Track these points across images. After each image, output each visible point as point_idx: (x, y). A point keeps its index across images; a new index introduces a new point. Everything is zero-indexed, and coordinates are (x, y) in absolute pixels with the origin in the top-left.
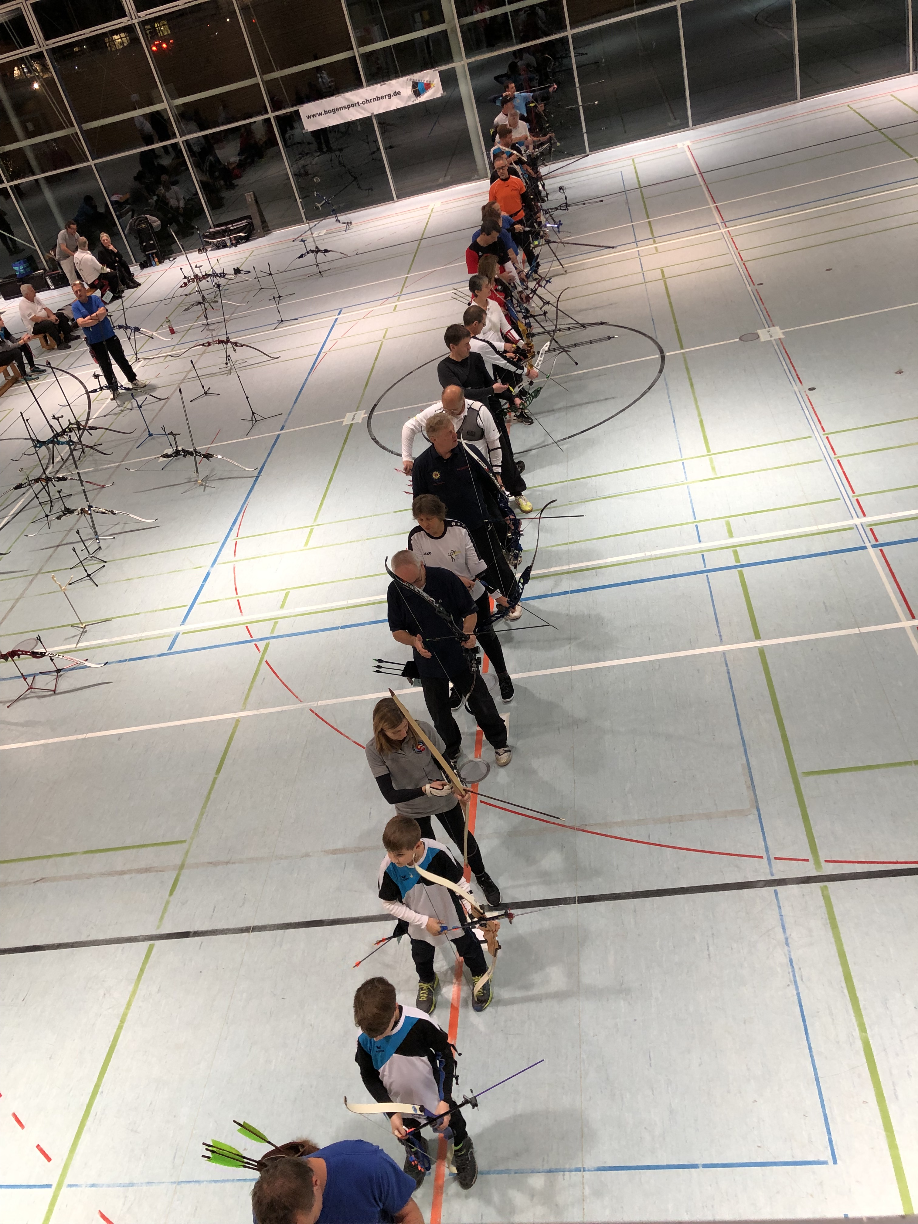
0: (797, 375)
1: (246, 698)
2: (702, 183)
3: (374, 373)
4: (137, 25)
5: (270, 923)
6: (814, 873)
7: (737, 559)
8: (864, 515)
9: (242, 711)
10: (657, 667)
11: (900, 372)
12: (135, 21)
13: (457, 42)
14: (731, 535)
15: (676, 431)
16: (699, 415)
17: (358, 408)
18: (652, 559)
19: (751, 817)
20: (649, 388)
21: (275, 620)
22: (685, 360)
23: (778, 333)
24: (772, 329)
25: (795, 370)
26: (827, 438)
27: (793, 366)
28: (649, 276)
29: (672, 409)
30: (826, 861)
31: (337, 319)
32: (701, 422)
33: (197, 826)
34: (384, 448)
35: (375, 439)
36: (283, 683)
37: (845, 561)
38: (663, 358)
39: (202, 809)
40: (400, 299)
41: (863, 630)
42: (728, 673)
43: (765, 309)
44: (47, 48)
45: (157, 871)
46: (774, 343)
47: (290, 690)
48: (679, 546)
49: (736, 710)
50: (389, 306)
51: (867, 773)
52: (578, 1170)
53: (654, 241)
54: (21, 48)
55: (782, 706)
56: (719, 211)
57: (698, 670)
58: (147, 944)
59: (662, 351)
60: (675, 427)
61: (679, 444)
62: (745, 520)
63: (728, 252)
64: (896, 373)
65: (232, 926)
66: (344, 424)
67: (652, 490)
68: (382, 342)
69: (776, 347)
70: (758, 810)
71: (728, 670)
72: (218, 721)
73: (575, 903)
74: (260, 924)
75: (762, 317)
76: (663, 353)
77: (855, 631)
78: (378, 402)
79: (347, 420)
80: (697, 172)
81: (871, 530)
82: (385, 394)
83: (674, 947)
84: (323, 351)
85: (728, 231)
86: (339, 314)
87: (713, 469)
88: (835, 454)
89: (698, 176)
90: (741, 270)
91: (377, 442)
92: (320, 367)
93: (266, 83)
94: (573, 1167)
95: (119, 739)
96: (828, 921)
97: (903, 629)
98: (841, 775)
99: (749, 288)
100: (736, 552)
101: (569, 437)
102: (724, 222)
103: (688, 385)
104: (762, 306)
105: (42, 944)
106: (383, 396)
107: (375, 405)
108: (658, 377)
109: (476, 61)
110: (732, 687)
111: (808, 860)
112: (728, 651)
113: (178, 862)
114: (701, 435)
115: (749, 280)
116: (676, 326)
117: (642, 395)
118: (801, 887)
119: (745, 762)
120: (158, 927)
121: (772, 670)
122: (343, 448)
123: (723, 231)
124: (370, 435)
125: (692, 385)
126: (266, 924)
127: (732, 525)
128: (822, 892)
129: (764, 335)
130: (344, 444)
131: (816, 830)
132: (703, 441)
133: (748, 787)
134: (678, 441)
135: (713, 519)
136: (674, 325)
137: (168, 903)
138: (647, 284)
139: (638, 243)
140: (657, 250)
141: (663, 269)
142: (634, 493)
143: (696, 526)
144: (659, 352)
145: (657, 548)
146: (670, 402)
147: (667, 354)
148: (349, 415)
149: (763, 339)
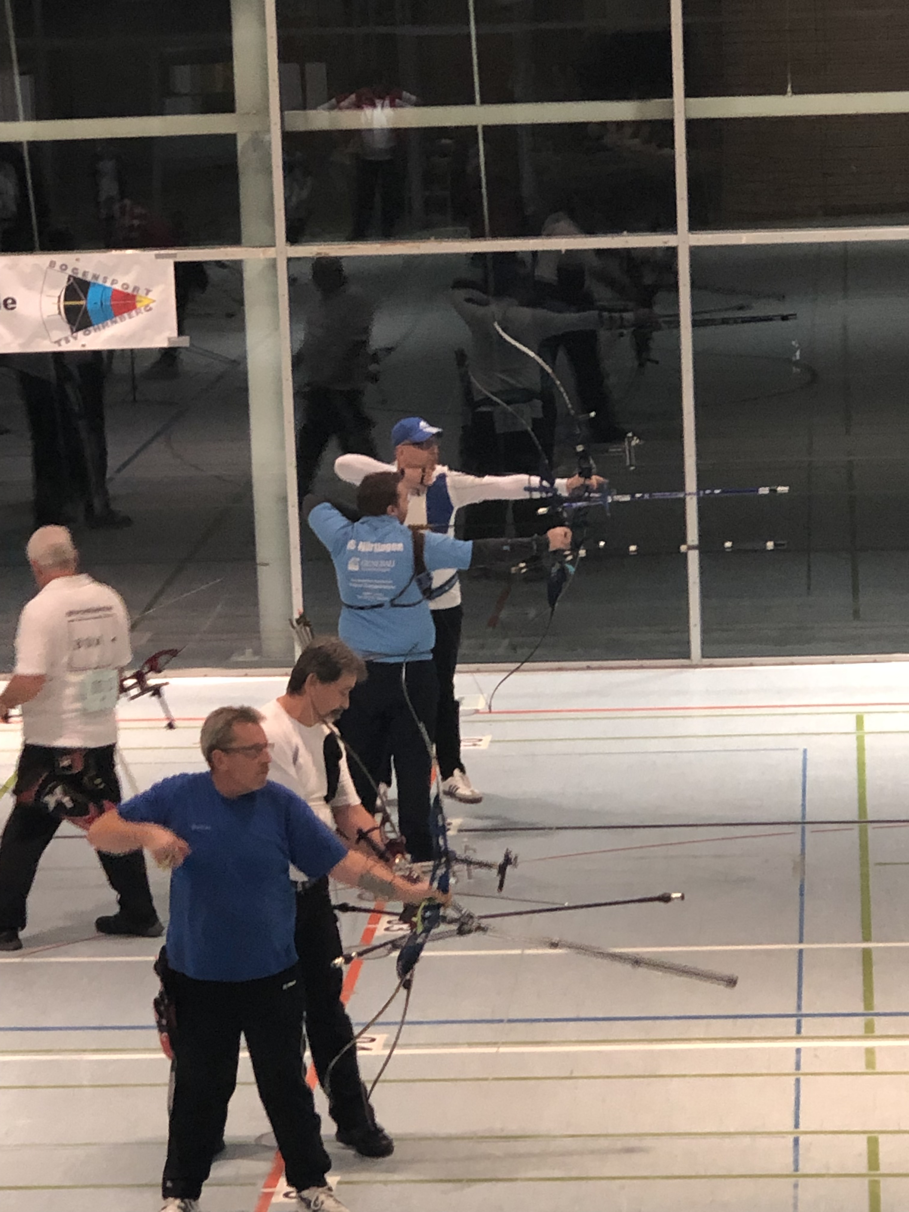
13: (265, 185)
28: (818, 1154)
53: (869, 1029)
138: (801, 1181)
139: (804, 1021)
140: (870, 1063)
141: (882, 1138)
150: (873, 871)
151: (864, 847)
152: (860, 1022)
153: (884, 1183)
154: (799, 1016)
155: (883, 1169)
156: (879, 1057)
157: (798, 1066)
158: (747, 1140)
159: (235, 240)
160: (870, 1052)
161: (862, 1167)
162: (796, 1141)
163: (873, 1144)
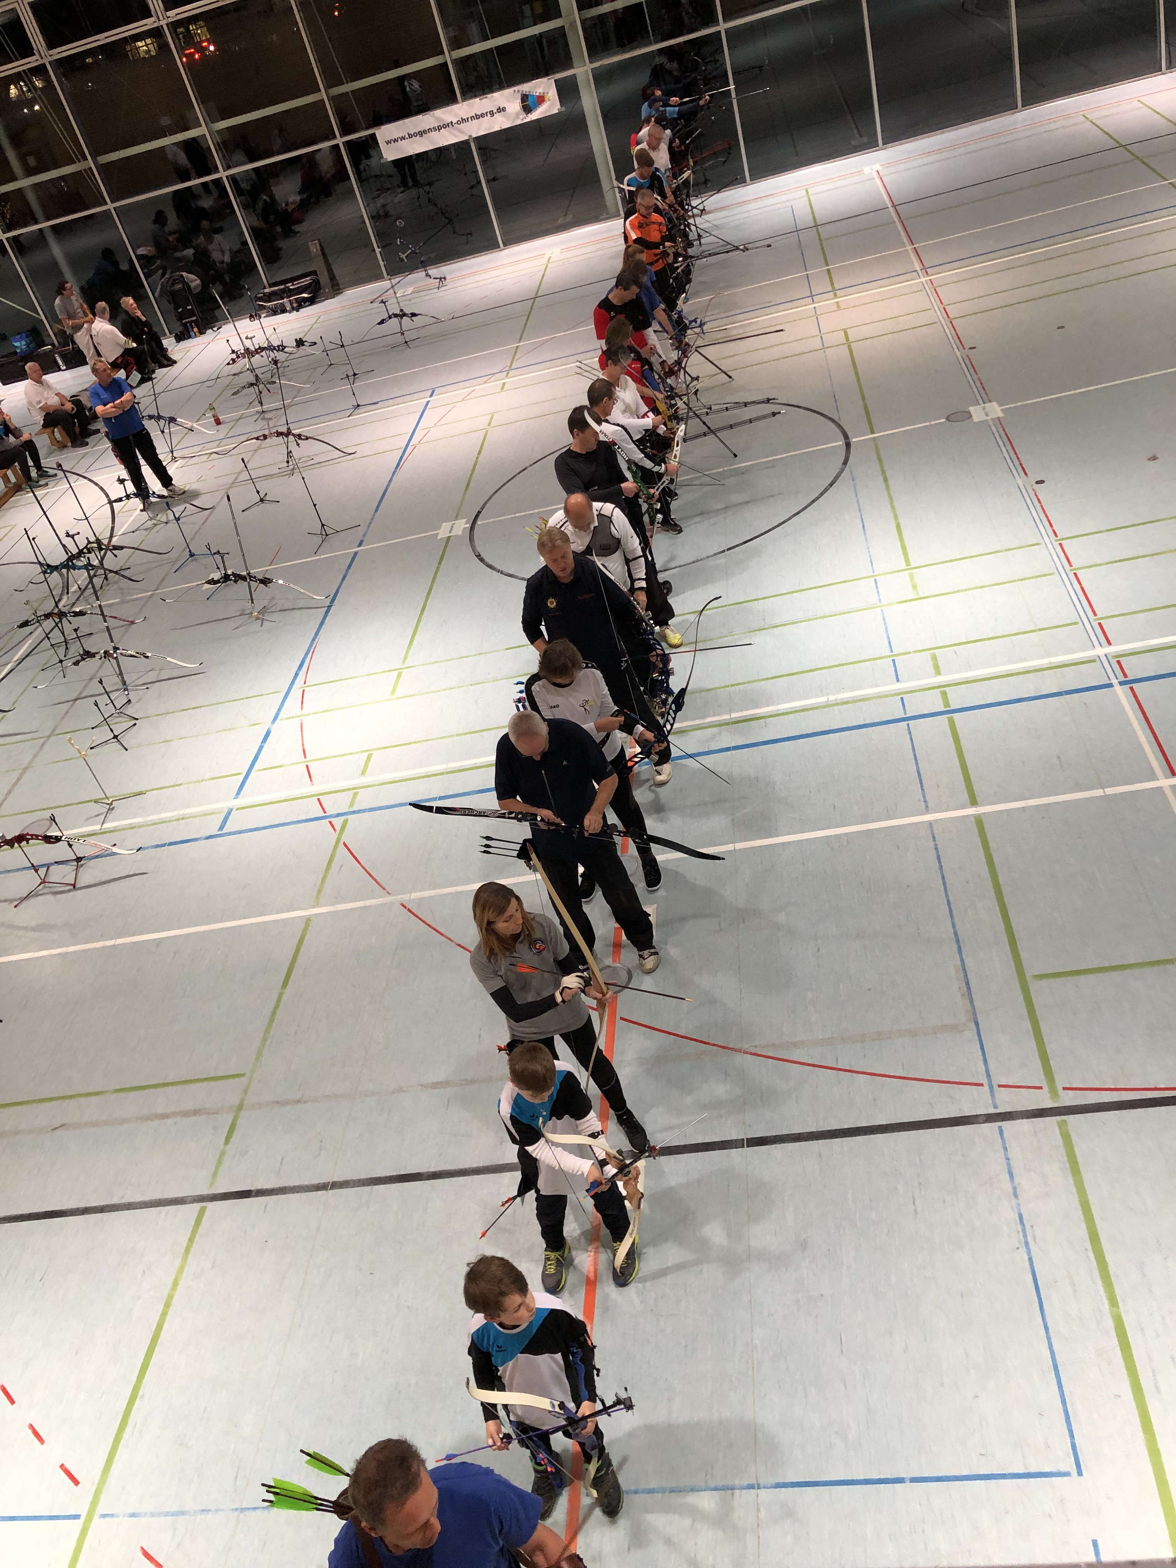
0: (1021, 464)
1: (319, 891)
2: (896, 219)
3: (476, 471)
4: (165, 28)
5: (354, 1178)
6: (1049, 1104)
7: (947, 704)
8: (1109, 643)
9: (314, 907)
10: (845, 843)
11: (1154, 458)
12: (163, 23)
13: (578, 42)
14: (938, 672)
15: (866, 539)
16: (896, 518)
17: (457, 516)
18: (838, 704)
19: (967, 1033)
20: (831, 485)
21: (355, 790)
22: (877, 447)
23: (995, 410)
24: (988, 405)
25: (1018, 458)
26: (1061, 545)
27: (1016, 453)
28: (829, 340)
29: (860, 510)
30: (1064, 1089)
31: (429, 402)
32: (898, 527)
33: (259, 1054)
34: (490, 567)
35: (480, 555)
36: (366, 870)
37: (1085, 704)
38: (848, 445)
39: (265, 1033)
40: (510, 375)
41: (1109, 791)
42: (936, 849)
43: (979, 379)
44: (50, 59)
45: (208, 1114)
46: (991, 423)
47: (375, 880)
48: (872, 687)
49: (947, 895)
50: (494, 385)
51: (1115, 974)
52: (751, 1487)
53: (835, 295)
54: (17, 60)
55: (1005, 891)
56: (918, 255)
57: (898, 847)
58: (197, 1206)
59: (846, 437)
60: (865, 533)
61: (870, 556)
62: (956, 652)
63: (930, 306)
64: (1149, 459)
65: (306, 1182)
66: (439, 537)
67: (836, 615)
68: (487, 431)
69: (994, 429)
70: (977, 1024)
71: (936, 845)
72: (283, 920)
73: (743, 1147)
74: (341, 1180)
75: (975, 390)
76: (848, 438)
77: (1099, 793)
78: (483, 508)
79: (443, 532)
80: (889, 205)
81: (1118, 662)
82: (491, 497)
83: (871, 1201)
84: (411, 444)
85: (930, 280)
86: (431, 396)
87: (914, 587)
88: (1071, 566)
89: (892, 210)
90: (947, 331)
91: (482, 560)
92: (407, 465)
93: (332, 99)
94: (745, 1483)
95: (157, 946)
96: (1068, 1166)
97: (1160, 789)
98: (1082, 978)
99: (958, 354)
100: (944, 695)
101: (729, 549)
102: (925, 269)
103: (881, 479)
104: (975, 377)
105: (64, 1208)
106: (489, 500)
107: (479, 512)
108: (842, 470)
109: (601, 66)
110: (941, 867)
111: (1041, 1088)
112: (936, 821)
113: (236, 1102)
114: (899, 543)
115: (958, 341)
116: (865, 402)
117: (822, 494)
118: (1033, 1122)
119: (959, 963)
120: (211, 1185)
121: (992, 845)
122: (438, 568)
123: (923, 280)
124: (473, 550)
125: (886, 480)
126: (349, 1179)
127: (938, 659)
128: (1060, 1128)
129: (977, 413)
130: (440, 563)
131: (1050, 1049)
132: (901, 552)
133: (963, 995)
134: (869, 552)
135: (915, 652)
136: (861, 403)
137: (223, 1154)
138: (826, 350)
139: (814, 297)
140: (838, 307)
141: (848, 330)
142: (814, 619)
143: (893, 660)
144: (842, 437)
145: (843, 690)
146: (858, 502)
147: (854, 440)
148: (446, 526)
149: (976, 419)
150: (823, 242)
151: (819, 234)
152: (832, 293)
153: (853, 345)
154: (812, 296)
155: (851, 339)
156: (841, 304)
157: (816, 313)
159: (572, 67)
160: (837, 303)
161: (844, 341)
162: (821, 337)
163: (846, 333)
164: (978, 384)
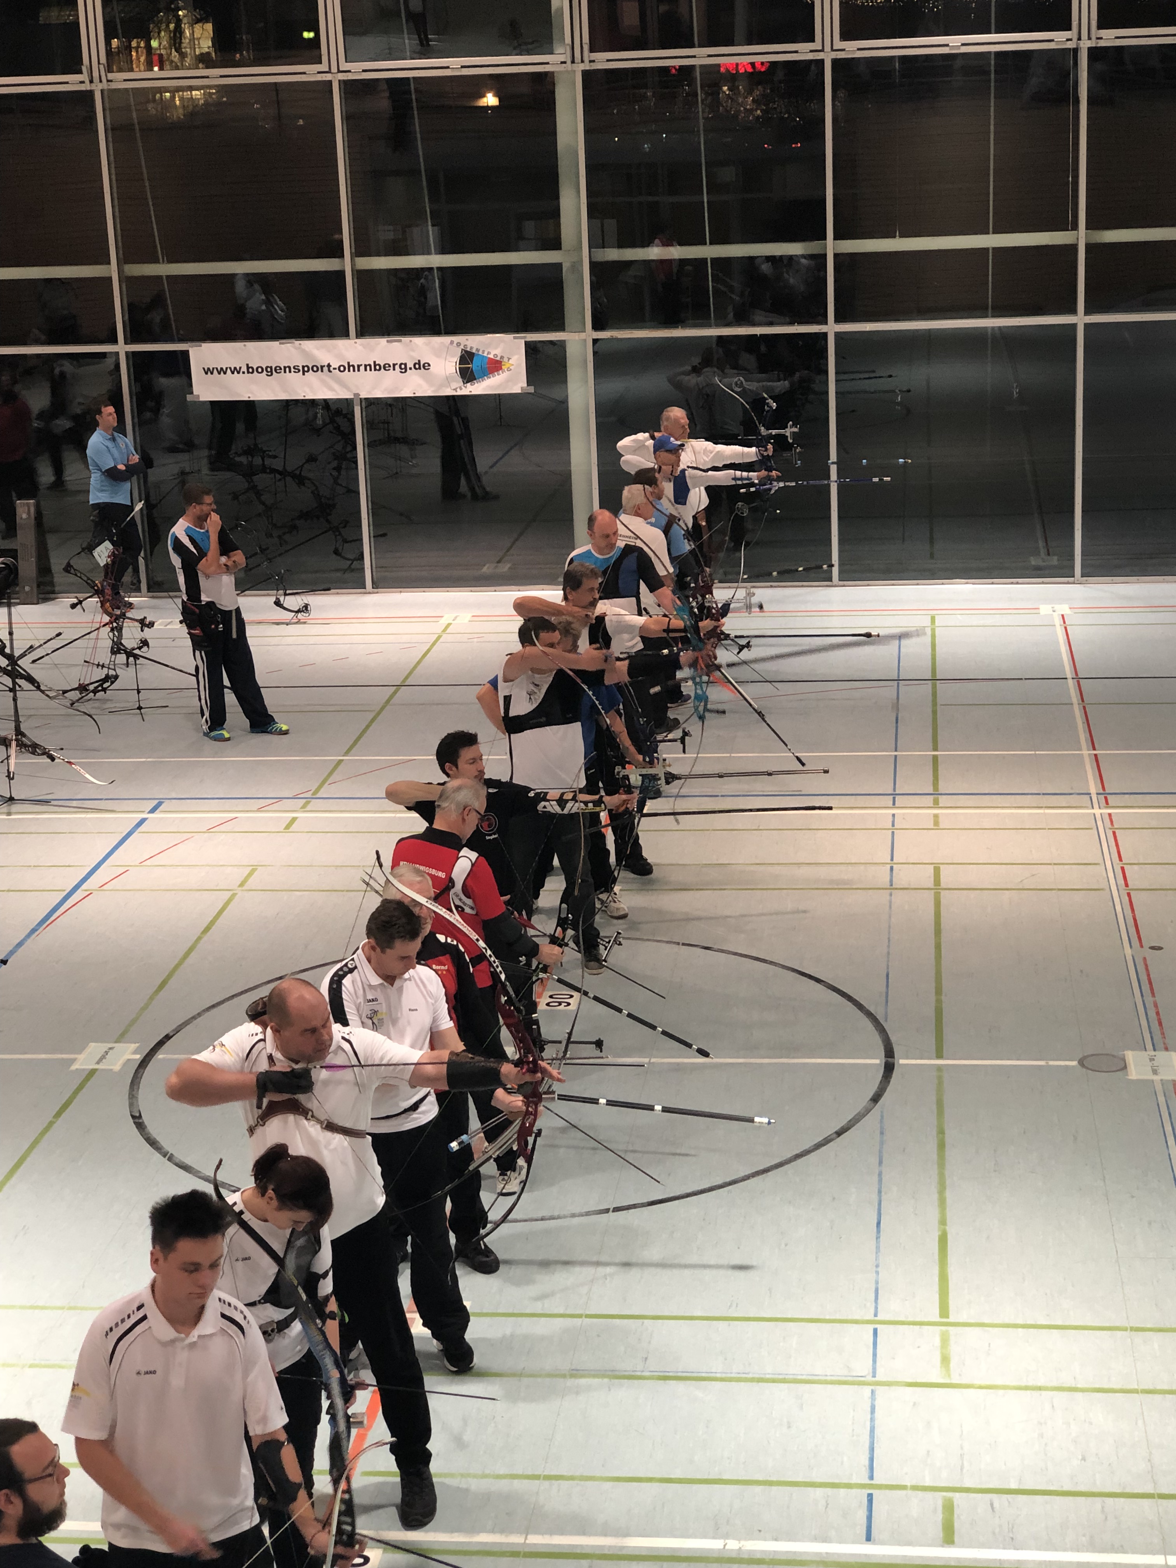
2: (1075, 698)
3: (190, 960)
13: (579, 294)
15: (878, 1248)
16: (943, 1222)
17: (121, 1035)
18: (740, 1561)
20: (839, 1133)
22: (940, 1083)
24: (1161, 1055)
28: (903, 877)
29: (880, 1192)
31: (143, 821)
32: (943, 1239)
34: (153, 1143)
35: (140, 1116)
38: (889, 1068)
40: (309, 808)
43: (1156, 1005)
46: (1159, 1088)
48: (815, 1539)
50: (277, 817)
53: (936, 803)
56: (1099, 767)
59: (889, 1053)
60: (878, 1238)
61: (877, 1283)
62: (992, 1505)
63: (1100, 860)
66: (74, 1067)
67: (784, 1381)
68: (234, 895)
69: (1161, 1099)
75: (1144, 1023)
76: (892, 1056)
78: (177, 1031)
79: (84, 1061)
80: (1069, 673)
82: (199, 1015)
84: (84, 887)
85: (1110, 815)
86: (153, 811)
87: (945, 1360)
89: (1071, 682)
90: (1118, 908)
91: (140, 1125)
92: (63, 922)
93: (128, 281)
99: (1128, 951)
101: (616, 1209)
102: (1104, 794)
103: (933, 1143)
104: (1149, 999)
106: (196, 1019)
107: (168, 1037)
108: (867, 1111)
109: (611, 339)
114: (936, 1270)
115: (1133, 930)
116: (939, 1002)
122: (51, 1124)
123: (1097, 811)
124: (131, 1105)
125: (941, 1146)
127: (957, 1512)
129: (1138, 1064)
130: (58, 1114)
132: (936, 1288)
134: (877, 1273)
135: (915, 1488)
136: (933, 998)
138: (894, 892)
139: (897, 798)
140: (936, 823)
141: (942, 867)
142: (738, 1380)
143: (870, 1496)
144: (883, 1054)
145: (758, 1533)
146: (880, 1174)
147: (902, 1061)
148: (95, 1049)
149: (1134, 1074)
150: (939, 708)
151: (934, 694)
152: (931, 798)
153: (943, 893)
154: (894, 795)
155: (943, 885)
156: (941, 819)
157: (893, 825)
158: (862, 867)
159: (561, 327)
160: (936, 816)
161: (931, 884)
162: (892, 868)
163: (937, 871)
164: (1152, 1014)
